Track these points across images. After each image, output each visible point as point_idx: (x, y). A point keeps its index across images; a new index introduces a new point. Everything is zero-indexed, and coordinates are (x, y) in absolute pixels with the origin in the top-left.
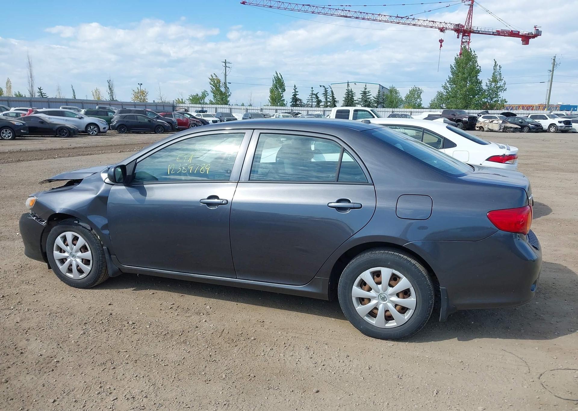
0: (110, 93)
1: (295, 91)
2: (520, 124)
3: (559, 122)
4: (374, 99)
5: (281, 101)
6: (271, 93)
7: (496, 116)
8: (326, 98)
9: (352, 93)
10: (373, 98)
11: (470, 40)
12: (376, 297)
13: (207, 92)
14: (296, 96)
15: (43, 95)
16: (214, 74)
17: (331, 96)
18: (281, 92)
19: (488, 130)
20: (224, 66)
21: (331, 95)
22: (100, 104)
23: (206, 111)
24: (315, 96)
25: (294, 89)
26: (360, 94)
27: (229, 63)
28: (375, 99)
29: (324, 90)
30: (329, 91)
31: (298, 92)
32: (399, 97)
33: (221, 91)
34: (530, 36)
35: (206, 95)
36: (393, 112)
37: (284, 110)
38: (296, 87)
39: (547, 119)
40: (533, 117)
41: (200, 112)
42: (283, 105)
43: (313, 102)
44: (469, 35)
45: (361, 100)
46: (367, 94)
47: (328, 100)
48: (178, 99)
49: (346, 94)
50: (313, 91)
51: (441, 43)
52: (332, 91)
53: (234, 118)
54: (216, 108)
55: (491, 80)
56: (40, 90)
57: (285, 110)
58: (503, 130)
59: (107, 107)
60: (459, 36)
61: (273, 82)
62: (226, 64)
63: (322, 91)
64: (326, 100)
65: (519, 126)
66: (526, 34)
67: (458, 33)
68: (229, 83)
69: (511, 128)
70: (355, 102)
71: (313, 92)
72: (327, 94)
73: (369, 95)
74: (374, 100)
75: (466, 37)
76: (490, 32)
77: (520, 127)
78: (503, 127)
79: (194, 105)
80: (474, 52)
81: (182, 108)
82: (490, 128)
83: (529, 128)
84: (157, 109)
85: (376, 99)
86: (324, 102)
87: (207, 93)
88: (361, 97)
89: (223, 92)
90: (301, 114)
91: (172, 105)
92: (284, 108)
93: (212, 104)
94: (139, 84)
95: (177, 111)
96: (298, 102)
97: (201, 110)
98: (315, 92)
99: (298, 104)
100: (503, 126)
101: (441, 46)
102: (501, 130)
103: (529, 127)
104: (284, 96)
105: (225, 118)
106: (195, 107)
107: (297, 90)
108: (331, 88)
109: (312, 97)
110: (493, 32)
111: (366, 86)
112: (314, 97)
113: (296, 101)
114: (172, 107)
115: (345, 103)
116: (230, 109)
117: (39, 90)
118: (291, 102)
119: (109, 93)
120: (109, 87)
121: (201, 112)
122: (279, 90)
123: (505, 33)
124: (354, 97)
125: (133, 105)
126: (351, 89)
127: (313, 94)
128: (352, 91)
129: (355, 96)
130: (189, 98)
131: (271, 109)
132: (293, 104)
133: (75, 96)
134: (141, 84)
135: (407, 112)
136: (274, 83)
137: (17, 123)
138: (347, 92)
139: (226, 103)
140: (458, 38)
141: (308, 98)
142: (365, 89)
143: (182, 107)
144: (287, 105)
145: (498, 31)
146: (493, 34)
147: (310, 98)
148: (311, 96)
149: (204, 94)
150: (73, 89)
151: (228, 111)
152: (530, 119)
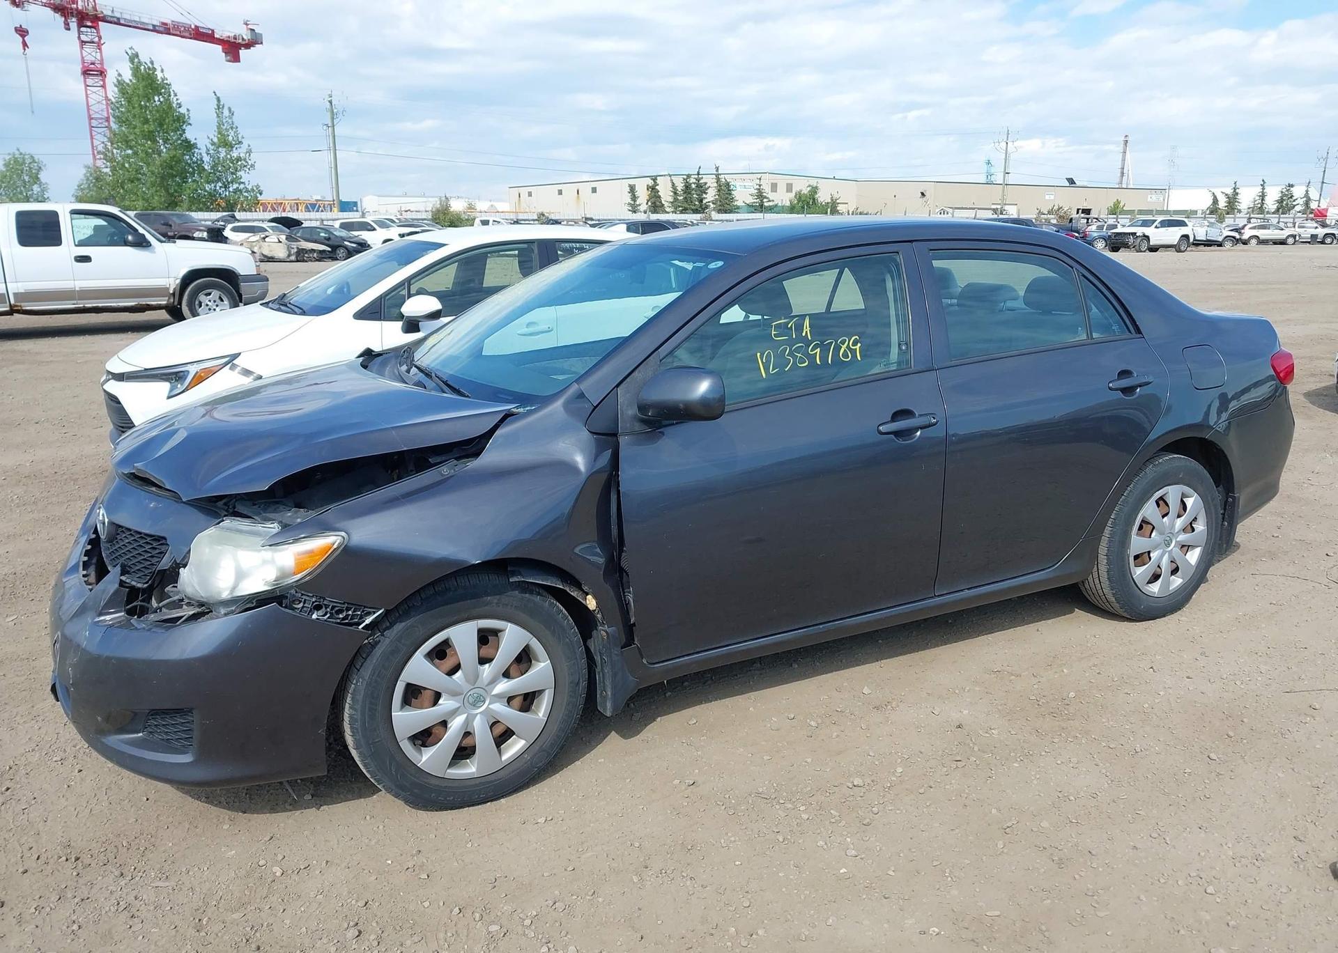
2: (327, 242)
3: (400, 235)
7: (265, 225)
11: (100, 38)
19: (263, 258)
34: (239, 43)
39: (374, 229)
40: (347, 226)
44: (94, 25)
51: (23, 36)
55: (216, 140)
58: (297, 257)
60: (68, 24)
65: (327, 246)
66: (229, 37)
67: (65, 17)
69: (313, 251)
75: (89, 30)
76: (147, 24)
77: (330, 249)
78: (296, 250)
80: (162, 71)
82: (266, 252)
83: (346, 251)
100: (295, 247)
101: (25, 45)
102: (293, 258)
103: (346, 247)
110: (154, 26)
123: (182, 29)
140: (68, 29)
145: (166, 24)
146: (155, 29)
152: (340, 231)
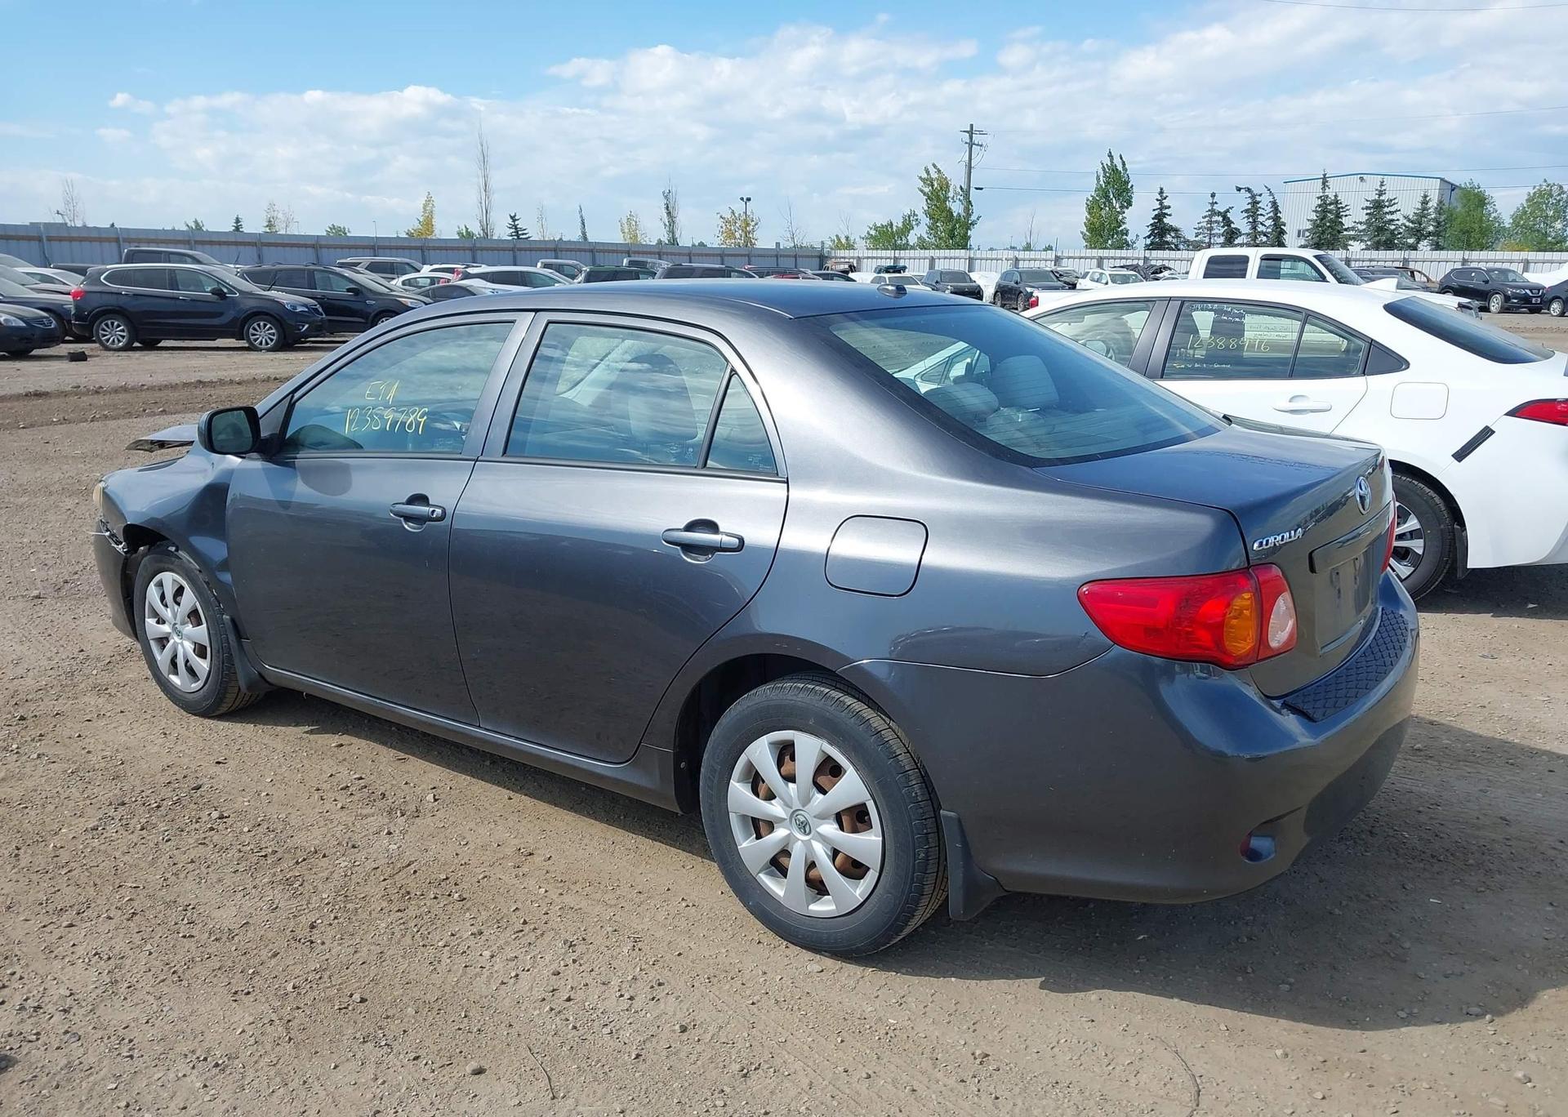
0: (667, 224)
1: (1161, 204)
4: (1407, 224)
5: (1117, 233)
6: (1089, 213)
8: (1254, 225)
9: (1339, 206)
10: (1403, 221)
12: (785, 819)
13: (917, 216)
14: (1164, 219)
15: (520, 233)
16: (934, 166)
17: (1269, 219)
18: (1119, 210)
20: (966, 143)
21: (1269, 215)
22: (635, 252)
23: (904, 268)
24: (1220, 219)
25: (1157, 200)
26: (1363, 209)
27: (981, 133)
28: (1411, 225)
29: (1250, 201)
30: (1265, 203)
31: (1169, 207)
32: (1493, 215)
33: (950, 212)
35: (914, 223)
36: (1464, 261)
37: (1121, 258)
38: (1164, 195)
41: (888, 270)
42: (1123, 245)
43: (1215, 235)
45: (1364, 227)
46: (1386, 210)
47: (1260, 228)
48: (837, 236)
49: (1316, 211)
50: (1216, 203)
52: (1274, 205)
53: (974, 284)
54: (932, 260)
56: (514, 221)
57: (1127, 259)
59: (649, 260)
61: (1098, 178)
62: (971, 138)
63: (1243, 202)
64: (1254, 228)
68: (977, 189)
70: (1345, 233)
71: (1216, 207)
72: (1257, 211)
73: (1392, 213)
74: (1405, 226)
79: (875, 253)
81: (842, 260)
84: (777, 265)
85: (1412, 222)
86: (1248, 234)
87: (915, 217)
88: (1364, 218)
89: (955, 214)
90: (1170, 269)
91: (819, 254)
92: (1123, 253)
93: (923, 248)
94: (742, 199)
95: (828, 270)
96: (1168, 236)
97: (892, 264)
98: (1220, 208)
99: (1167, 243)
104: (1126, 221)
105: (949, 287)
106: (877, 258)
107: (1166, 203)
108: (1271, 194)
109: (1210, 222)
111: (1382, 185)
112: (1216, 222)
113: (1161, 234)
114: (818, 260)
115: (1312, 238)
116: (971, 260)
117: (510, 221)
118: (1149, 237)
119: (665, 225)
120: (667, 208)
121: (891, 271)
122: (1114, 202)
124: (1344, 218)
125: (717, 255)
126: (1336, 196)
127: (1213, 213)
128: (1336, 202)
129: (1346, 216)
130: (868, 233)
131: (1086, 258)
132: (1152, 243)
133: (584, 234)
134: (749, 199)
135: (1511, 262)
136: (1102, 183)
137: (411, 303)
138: (1320, 206)
139: (963, 244)
141: (1200, 225)
142: (1381, 193)
143: (844, 258)
144: (1134, 246)
147: (1205, 224)
148: (1207, 219)
149: (910, 221)
150: (582, 217)
151: (961, 266)
